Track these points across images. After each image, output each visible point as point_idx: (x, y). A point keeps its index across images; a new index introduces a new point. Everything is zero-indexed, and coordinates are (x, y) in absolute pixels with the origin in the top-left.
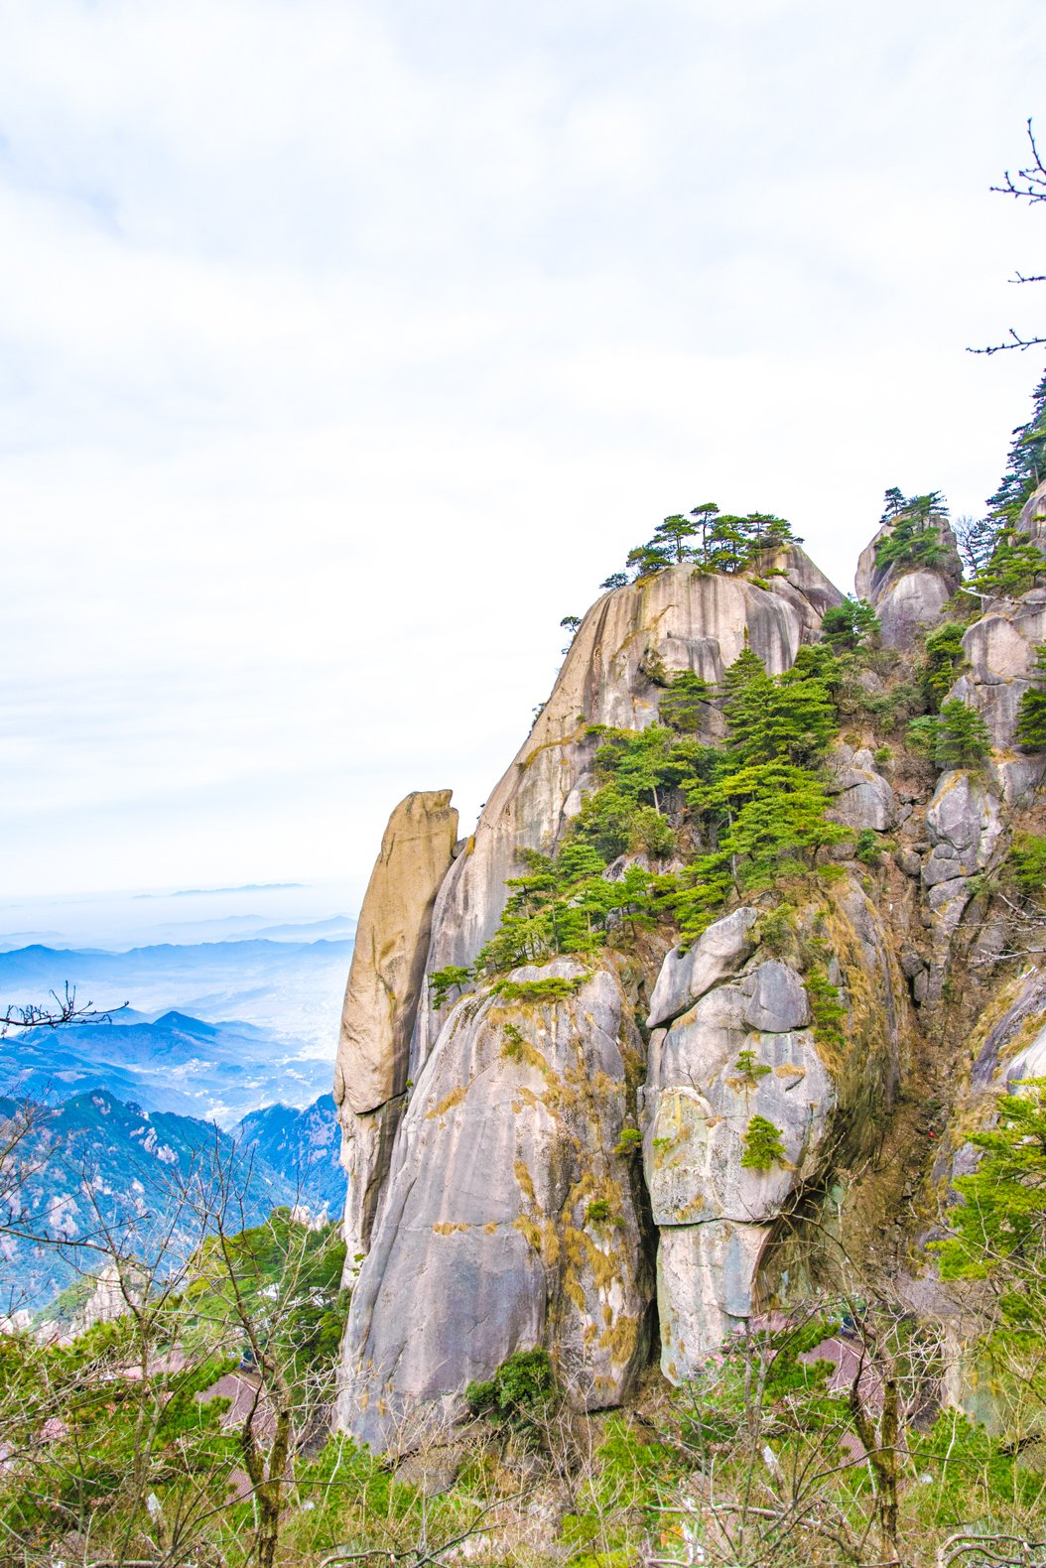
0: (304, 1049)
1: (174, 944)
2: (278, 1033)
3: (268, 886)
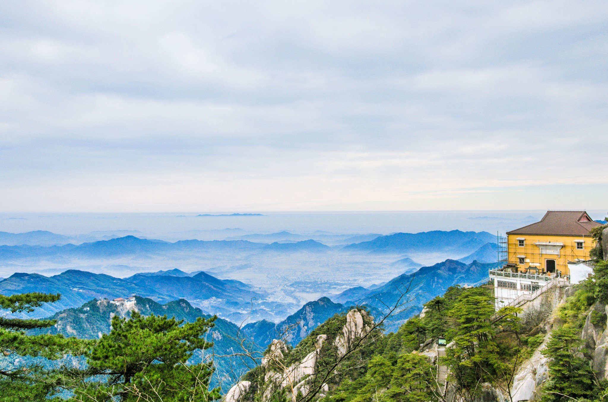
0: (269, 296)
1: (199, 240)
2: (255, 287)
3: (245, 215)
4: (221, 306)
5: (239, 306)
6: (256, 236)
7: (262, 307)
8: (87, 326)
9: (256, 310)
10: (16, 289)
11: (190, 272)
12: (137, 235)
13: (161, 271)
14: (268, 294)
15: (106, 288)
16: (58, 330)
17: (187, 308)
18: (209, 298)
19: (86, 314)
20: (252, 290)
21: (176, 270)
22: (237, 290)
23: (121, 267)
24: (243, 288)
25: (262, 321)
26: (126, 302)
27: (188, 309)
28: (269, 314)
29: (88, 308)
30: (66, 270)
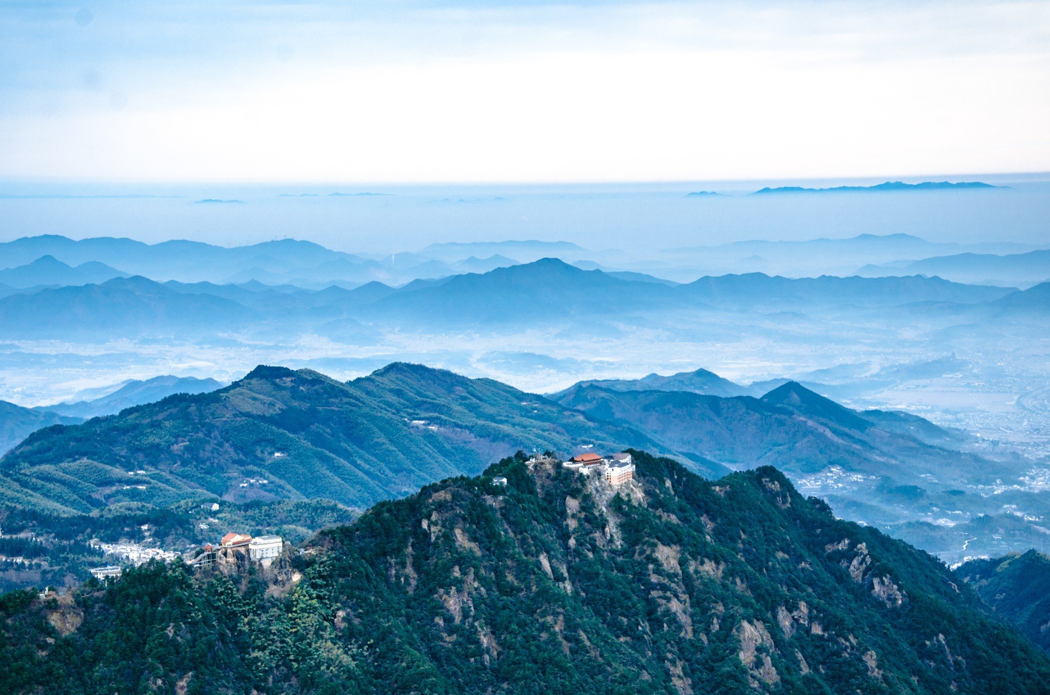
4: (863, 499)
5: (923, 502)
6: (967, 259)
7: (1010, 508)
8: (506, 531)
9: (986, 516)
10: (267, 415)
11: (747, 382)
12: (569, 258)
13: (654, 376)
14: (1028, 465)
15: (501, 422)
16: (433, 538)
17: (784, 497)
18: (819, 471)
19: (501, 498)
20: (965, 448)
21: (702, 373)
22: (912, 444)
23: (531, 360)
24: (935, 442)
25: (1023, 556)
26: (607, 466)
27: (789, 499)
28: (1038, 533)
29: (505, 480)
30: (386, 365)
